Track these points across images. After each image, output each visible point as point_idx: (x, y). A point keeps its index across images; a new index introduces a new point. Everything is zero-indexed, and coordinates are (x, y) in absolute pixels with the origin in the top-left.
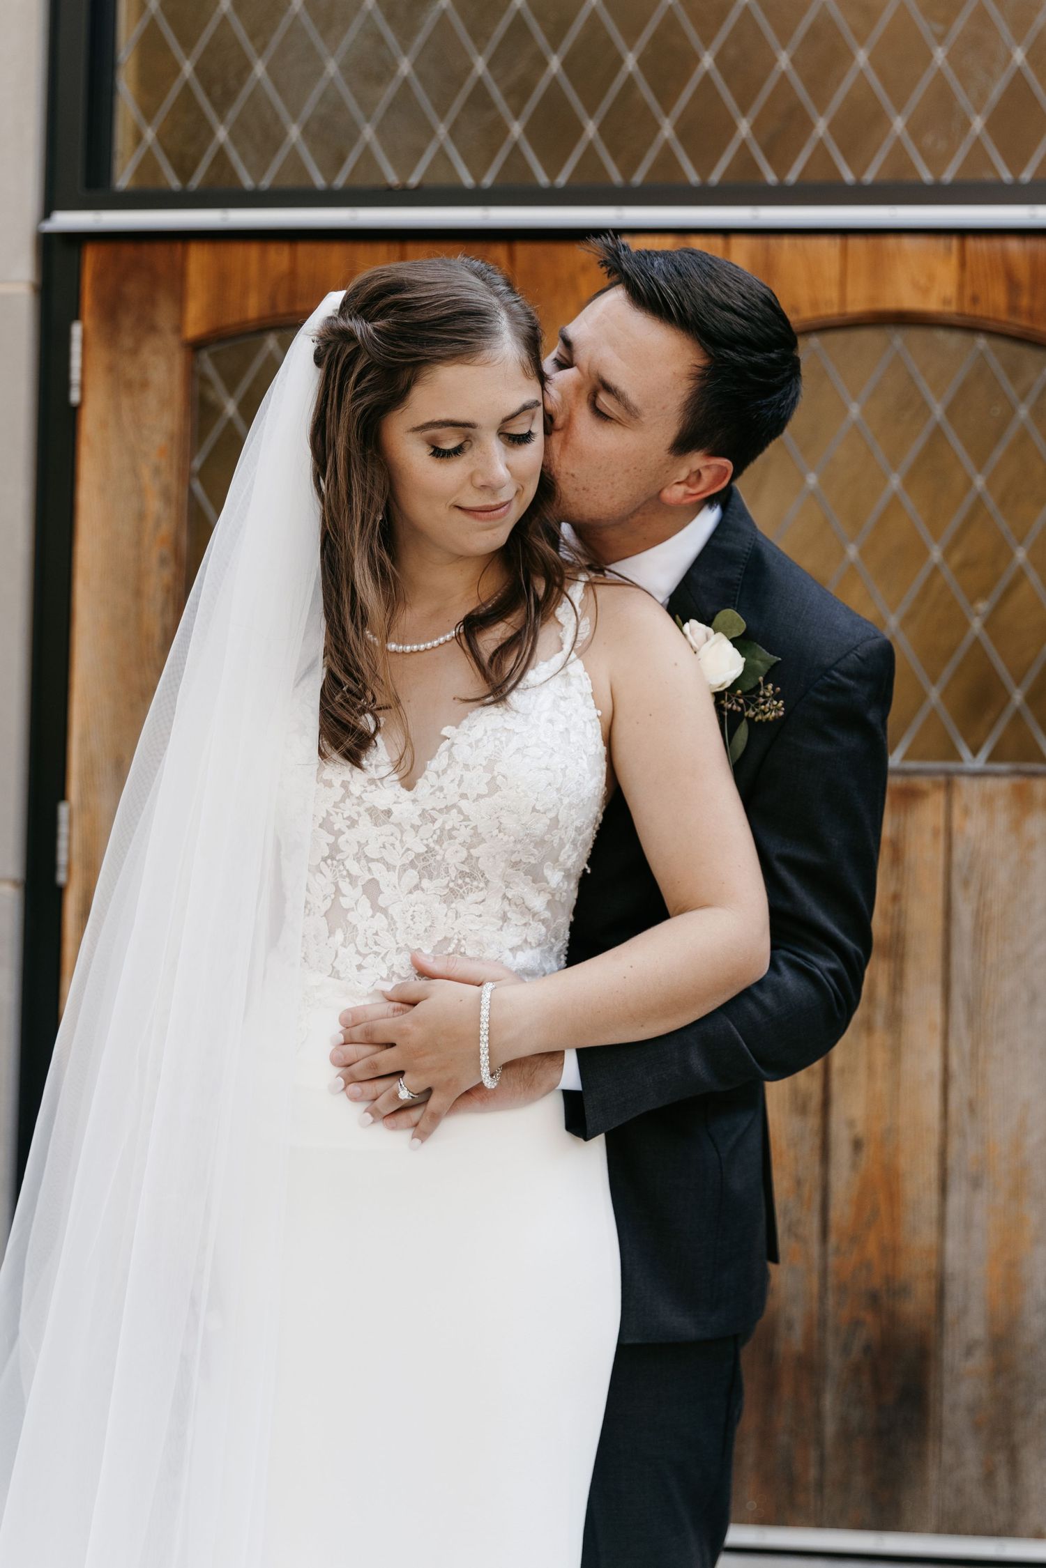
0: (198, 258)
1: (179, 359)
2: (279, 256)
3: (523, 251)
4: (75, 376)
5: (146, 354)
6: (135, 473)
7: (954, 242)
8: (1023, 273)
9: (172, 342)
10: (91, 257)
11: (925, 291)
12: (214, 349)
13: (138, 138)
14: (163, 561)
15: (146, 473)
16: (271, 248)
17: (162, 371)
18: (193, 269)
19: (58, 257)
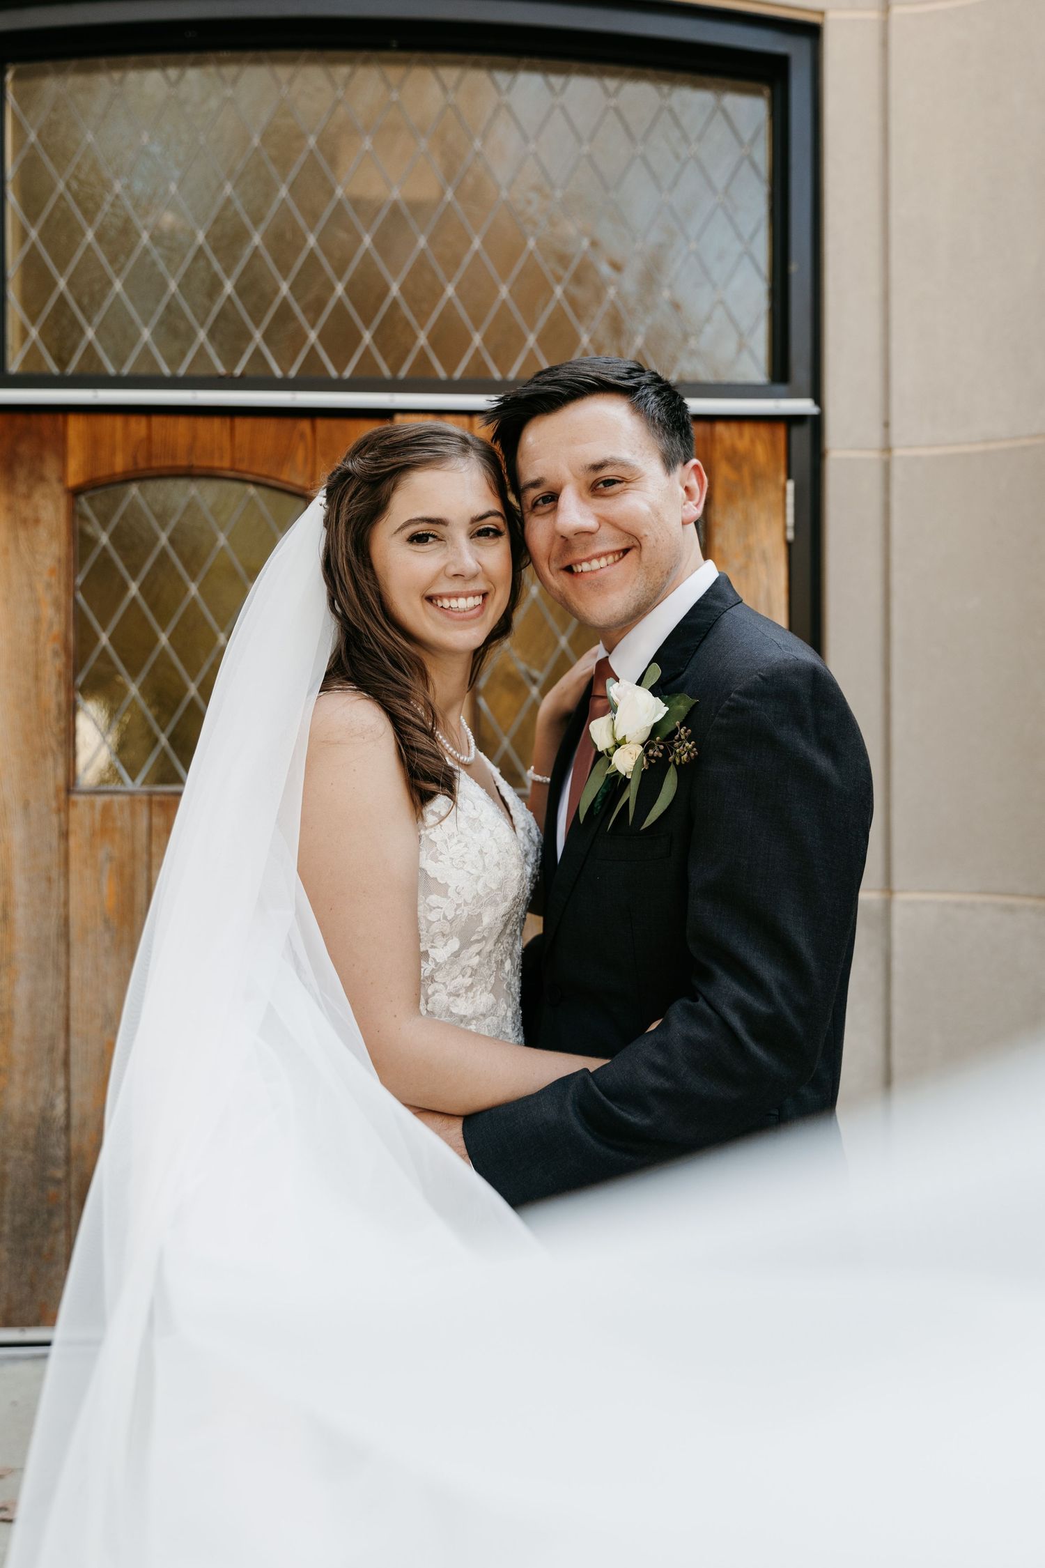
0: (75, 426)
1: (63, 502)
2: (139, 426)
3: (322, 425)
5: (37, 497)
6: (31, 587)
9: (57, 489)
12: (90, 494)
13: (25, 334)
14: (56, 654)
15: (40, 587)
16: (132, 420)
17: (50, 510)
18: (72, 434)
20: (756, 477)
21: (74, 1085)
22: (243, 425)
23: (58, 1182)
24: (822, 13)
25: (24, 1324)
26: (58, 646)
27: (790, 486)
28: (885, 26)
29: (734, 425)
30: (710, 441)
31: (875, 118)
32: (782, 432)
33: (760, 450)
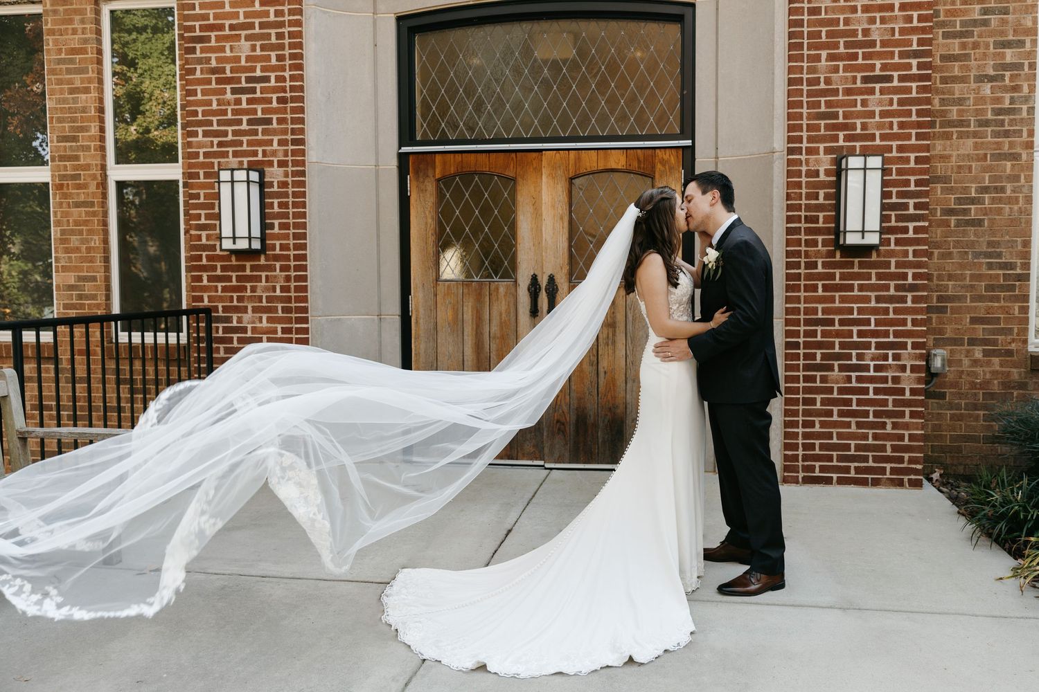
0: (438, 157)
1: (434, 184)
2: (459, 157)
3: (519, 156)
4: (409, 189)
5: (426, 183)
7: (625, 151)
8: (642, 159)
9: (432, 179)
10: (411, 158)
11: (618, 164)
12: (443, 181)
13: (422, 126)
14: (432, 234)
15: (427, 213)
16: (457, 155)
17: (430, 187)
18: (437, 161)
19: (403, 158)
20: (671, 169)
22: (493, 156)
26: (433, 232)
27: (683, 171)
29: (663, 150)
30: (654, 156)
31: (714, 37)
32: (680, 152)
33: (672, 159)
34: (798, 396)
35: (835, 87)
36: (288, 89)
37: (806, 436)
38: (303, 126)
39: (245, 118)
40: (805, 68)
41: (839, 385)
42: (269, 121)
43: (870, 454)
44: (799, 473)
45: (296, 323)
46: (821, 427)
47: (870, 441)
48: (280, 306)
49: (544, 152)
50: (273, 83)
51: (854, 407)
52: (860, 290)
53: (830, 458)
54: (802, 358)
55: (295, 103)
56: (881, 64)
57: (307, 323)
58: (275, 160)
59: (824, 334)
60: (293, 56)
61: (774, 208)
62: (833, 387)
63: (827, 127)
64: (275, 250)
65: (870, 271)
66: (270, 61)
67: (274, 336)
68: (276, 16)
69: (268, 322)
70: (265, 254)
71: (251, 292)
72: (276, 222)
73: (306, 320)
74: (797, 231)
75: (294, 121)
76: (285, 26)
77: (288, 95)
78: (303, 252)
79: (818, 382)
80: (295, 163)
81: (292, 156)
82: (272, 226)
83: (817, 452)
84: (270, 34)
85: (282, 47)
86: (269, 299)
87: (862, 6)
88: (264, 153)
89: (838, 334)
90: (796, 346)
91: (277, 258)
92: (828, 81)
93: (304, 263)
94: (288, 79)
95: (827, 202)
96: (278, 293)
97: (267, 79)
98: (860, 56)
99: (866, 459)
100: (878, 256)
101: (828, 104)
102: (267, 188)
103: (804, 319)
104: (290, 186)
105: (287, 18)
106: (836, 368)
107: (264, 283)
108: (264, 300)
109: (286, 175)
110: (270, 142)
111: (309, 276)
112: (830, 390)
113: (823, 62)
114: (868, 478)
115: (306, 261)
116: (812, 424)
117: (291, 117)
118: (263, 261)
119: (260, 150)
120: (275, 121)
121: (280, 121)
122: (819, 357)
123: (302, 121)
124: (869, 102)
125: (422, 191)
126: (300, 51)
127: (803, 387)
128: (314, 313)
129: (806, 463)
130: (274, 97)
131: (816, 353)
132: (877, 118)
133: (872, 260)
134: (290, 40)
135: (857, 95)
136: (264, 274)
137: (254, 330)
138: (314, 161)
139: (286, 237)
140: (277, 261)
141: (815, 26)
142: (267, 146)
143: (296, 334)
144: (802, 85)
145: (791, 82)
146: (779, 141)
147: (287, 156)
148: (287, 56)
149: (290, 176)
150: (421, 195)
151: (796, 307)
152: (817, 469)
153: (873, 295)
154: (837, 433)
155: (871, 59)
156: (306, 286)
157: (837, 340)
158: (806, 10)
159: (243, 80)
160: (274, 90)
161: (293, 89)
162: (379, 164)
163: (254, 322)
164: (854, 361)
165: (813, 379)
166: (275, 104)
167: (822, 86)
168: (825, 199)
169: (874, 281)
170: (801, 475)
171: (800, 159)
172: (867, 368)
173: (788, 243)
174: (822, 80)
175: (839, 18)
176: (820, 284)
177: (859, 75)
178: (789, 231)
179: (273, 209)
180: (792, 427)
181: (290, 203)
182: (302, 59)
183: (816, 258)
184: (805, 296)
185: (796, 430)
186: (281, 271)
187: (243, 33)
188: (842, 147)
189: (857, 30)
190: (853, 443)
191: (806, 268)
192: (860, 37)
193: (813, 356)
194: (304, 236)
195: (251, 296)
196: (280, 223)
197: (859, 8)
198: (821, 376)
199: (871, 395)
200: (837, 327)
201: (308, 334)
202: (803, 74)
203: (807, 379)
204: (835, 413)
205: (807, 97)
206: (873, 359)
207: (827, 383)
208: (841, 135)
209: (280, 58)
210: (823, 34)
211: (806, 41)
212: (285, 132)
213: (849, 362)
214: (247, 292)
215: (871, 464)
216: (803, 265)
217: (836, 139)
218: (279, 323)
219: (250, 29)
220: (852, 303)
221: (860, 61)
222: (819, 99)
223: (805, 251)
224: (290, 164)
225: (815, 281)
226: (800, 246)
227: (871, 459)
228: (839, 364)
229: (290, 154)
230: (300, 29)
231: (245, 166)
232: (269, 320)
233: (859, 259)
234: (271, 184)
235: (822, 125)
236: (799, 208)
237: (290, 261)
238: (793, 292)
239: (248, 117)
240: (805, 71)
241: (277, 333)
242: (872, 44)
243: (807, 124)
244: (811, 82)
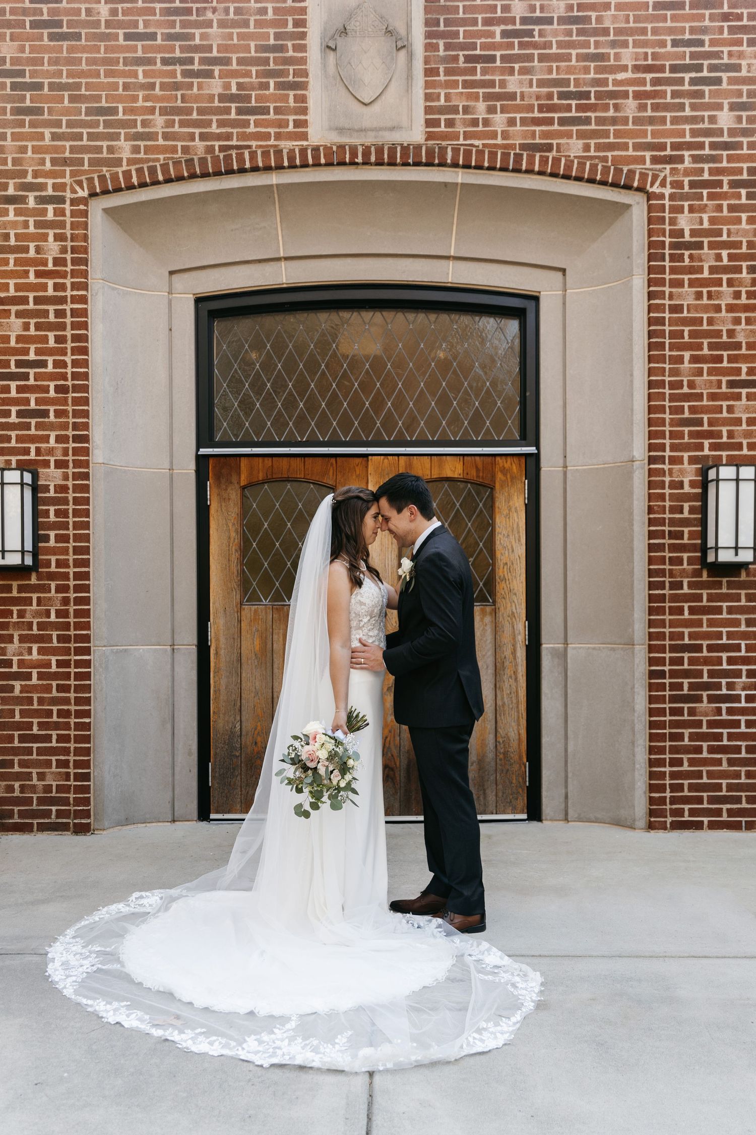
0: (244, 461)
1: (239, 492)
2: (268, 461)
3: (339, 461)
4: (208, 497)
5: (229, 490)
6: (227, 525)
7: (462, 458)
8: (480, 466)
9: (237, 486)
10: (212, 462)
11: (454, 472)
12: (249, 488)
15: (230, 525)
16: (266, 459)
17: (234, 494)
18: (242, 465)
19: (202, 462)
20: (512, 478)
21: (243, 719)
22: (309, 461)
23: (237, 757)
24: (540, 292)
25: (224, 812)
26: (237, 547)
27: (526, 481)
28: (564, 296)
29: (504, 458)
30: (494, 464)
31: (560, 334)
32: (523, 460)
33: (514, 467)
34: (665, 731)
35: (699, 391)
36: (69, 376)
37: (673, 775)
38: (87, 420)
39: (14, 409)
40: (667, 370)
41: (709, 718)
42: (45, 414)
43: (743, 794)
44: (666, 817)
45: (75, 655)
46: (689, 766)
47: (743, 780)
48: (55, 634)
49: (370, 457)
50: (50, 368)
51: (725, 742)
52: (729, 613)
53: (700, 800)
54: (668, 688)
55: (78, 392)
56: (748, 368)
57: (89, 654)
58: (52, 459)
59: (692, 661)
60: (75, 338)
61: (635, 523)
62: (702, 720)
63: (692, 435)
64: (50, 567)
65: (739, 591)
66: (47, 343)
67: (48, 670)
68: (55, 290)
69: (39, 654)
70: (37, 572)
71: (18, 618)
72: (52, 534)
73: (87, 651)
74: (661, 548)
75: (76, 414)
76: (66, 302)
77: (70, 383)
78: (86, 570)
79: (686, 714)
80: (77, 464)
81: (73, 455)
82: (46, 538)
83: (686, 793)
84: (48, 311)
85: (62, 326)
86: (41, 626)
87: (727, 305)
88: (38, 451)
89: (706, 661)
90: (662, 674)
91: (52, 576)
92: (691, 385)
93: (87, 582)
94: (69, 365)
95: (692, 516)
96: (53, 618)
97: (43, 364)
98: (725, 359)
99: (738, 800)
100: (748, 575)
101: (692, 410)
102: (41, 493)
103: (669, 645)
104: (71, 491)
105: (69, 293)
106: (705, 699)
107: (34, 606)
108: (35, 627)
109: (66, 477)
110: (46, 439)
111: (91, 598)
112: (699, 724)
113: (686, 364)
114: (741, 821)
115: (89, 580)
116: (680, 762)
117: (73, 410)
118: (34, 580)
119: (33, 447)
120: (52, 414)
121: (59, 414)
122: (686, 687)
123: (86, 414)
124: (736, 409)
125: (223, 499)
126: (85, 332)
127: (670, 720)
128: (97, 643)
129: (674, 807)
130: (52, 385)
131: (683, 683)
132: (744, 426)
133: (741, 579)
134: (72, 319)
135: (722, 400)
136: (35, 596)
137: (21, 663)
138: (101, 461)
139: (65, 551)
140: (53, 580)
141: (677, 325)
142: (41, 443)
143: (75, 668)
144: (664, 388)
145: (651, 385)
146: (639, 449)
147: (68, 455)
148: (69, 338)
149: (71, 479)
150: (223, 504)
151: (660, 632)
152: (686, 813)
153: (743, 617)
154: (708, 772)
155: (737, 362)
156: (89, 610)
157: (705, 668)
158: (667, 307)
159: (13, 363)
160: (52, 377)
161: (75, 376)
162: (174, 468)
163: (21, 654)
164: (724, 691)
165: (679, 712)
166: (52, 393)
167: (686, 390)
168: (690, 512)
169: (743, 602)
170: (669, 820)
171: (663, 469)
172: (737, 699)
173: (651, 561)
174: (685, 383)
175: (702, 317)
176: (686, 606)
177: (724, 379)
178: (651, 548)
179: (49, 517)
180: (659, 766)
181: (71, 511)
182: (87, 341)
183: (682, 577)
184: (670, 620)
185: (662, 769)
186: (57, 591)
187: (14, 309)
188: (708, 456)
189: (722, 331)
190: (724, 782)
191: (671, 589)
192: (725, 338)
193: (680, 686)
194: (86, 551)
195: (18, 622)
196: (56, 535)
197: (723, 308)
198: (688, 708)
199: (743, 729)
200: (705, 653)
201: (90, 668)
202: (665, 376)
203: (674, 712)
204: (705, 749)
205: (670, 402)
206: (744, 689)
207: (695, 716)
208: (706, 443)
209: (60, 339)
210: (686, 334)
211: (667, 341)
212: (65, 426)
213: (719, 692)
214: (12, 618)
215: (744, 805)
216: (667, 585)
217: (700, 447)
218: (54, 655)
219: (22, 304)
220: (720, 627)
221: (725, 364)
222: (682, 404)
223: (669, 569)
224: (71, 465)
225: (680, 602)
226: (664, 564)
227: (744, 799)
228: (708, 695)
229: (70, 452)
230: (85, 306)
231: (14, 465)
232: (41, 651)
233: (728, 579)
234: (46, 489)
235: (686, 432)
236: (662, 522)
237: (68, 579)
238: (658, 615)
239: (18, 408)
240: (667, 374)
241: (51, 667)
242: (738, 346)
243: (670, 431)
244: (673, 385)
